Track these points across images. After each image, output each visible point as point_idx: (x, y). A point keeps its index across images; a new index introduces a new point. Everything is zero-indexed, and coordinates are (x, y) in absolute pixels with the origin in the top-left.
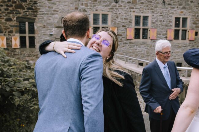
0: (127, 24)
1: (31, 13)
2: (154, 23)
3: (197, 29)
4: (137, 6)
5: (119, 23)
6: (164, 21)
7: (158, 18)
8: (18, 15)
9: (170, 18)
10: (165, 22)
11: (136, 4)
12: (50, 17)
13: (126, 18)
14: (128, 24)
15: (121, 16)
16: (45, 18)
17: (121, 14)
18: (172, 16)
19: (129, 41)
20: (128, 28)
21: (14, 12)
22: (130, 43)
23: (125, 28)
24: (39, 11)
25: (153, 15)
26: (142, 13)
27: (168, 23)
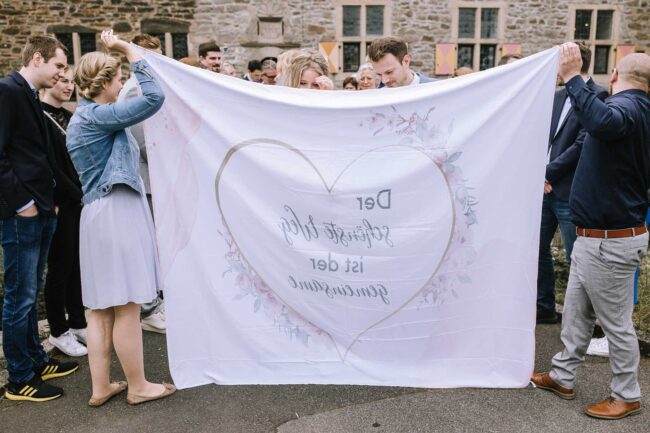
0: (435, 34)
1: (177, 8)
2: (514, 28)
3: (642, 42)
5: (414, 29)
6: (542, 22)
7: (526, 13)
8: (145, 15)
9: (561, 13)
10: (546, 25)
12: (228, 17)
13: (433, 15)
14: (441, 33)
15: (419, 10)
16: (215, 20)
17: (421, 4)
18: (566, 7)
20: (439, 42)
21: (136, 8)
23: (431, 43)
25: (512, 6)
27: (556, 26)
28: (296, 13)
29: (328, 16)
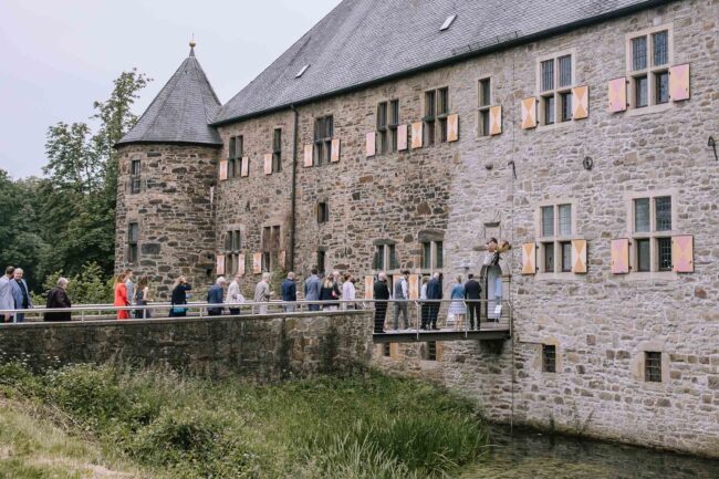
0: (612, 229)
1: (438, 220)
2: (686, 217)
4: (639, 168)
5: (594, 225)
6: (714, 207)
7: (697, 198)
8: (421, 227)
11: (634, 164)
12: (467, 225)
13: (610, 209)
14: (617, 228)
15: (598, 205)
16: (459, 228)
17: (600, 199)
19: (620, 279)
20: (616, 238)
21: (416, 222)
22: (623, 285)
23: (609, 239)
24: (450, 214)
25: (682, 192)
26: (651, 188)
28: (509, 217)
29: (530, 218)
